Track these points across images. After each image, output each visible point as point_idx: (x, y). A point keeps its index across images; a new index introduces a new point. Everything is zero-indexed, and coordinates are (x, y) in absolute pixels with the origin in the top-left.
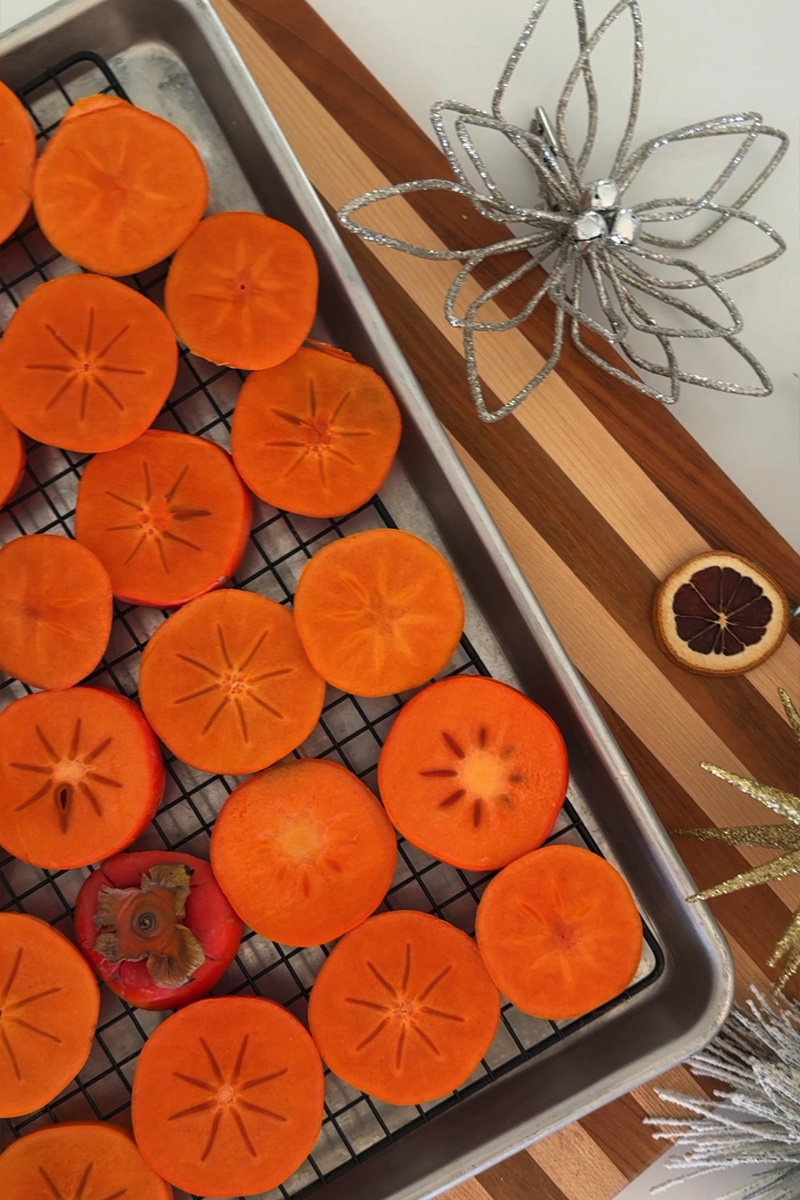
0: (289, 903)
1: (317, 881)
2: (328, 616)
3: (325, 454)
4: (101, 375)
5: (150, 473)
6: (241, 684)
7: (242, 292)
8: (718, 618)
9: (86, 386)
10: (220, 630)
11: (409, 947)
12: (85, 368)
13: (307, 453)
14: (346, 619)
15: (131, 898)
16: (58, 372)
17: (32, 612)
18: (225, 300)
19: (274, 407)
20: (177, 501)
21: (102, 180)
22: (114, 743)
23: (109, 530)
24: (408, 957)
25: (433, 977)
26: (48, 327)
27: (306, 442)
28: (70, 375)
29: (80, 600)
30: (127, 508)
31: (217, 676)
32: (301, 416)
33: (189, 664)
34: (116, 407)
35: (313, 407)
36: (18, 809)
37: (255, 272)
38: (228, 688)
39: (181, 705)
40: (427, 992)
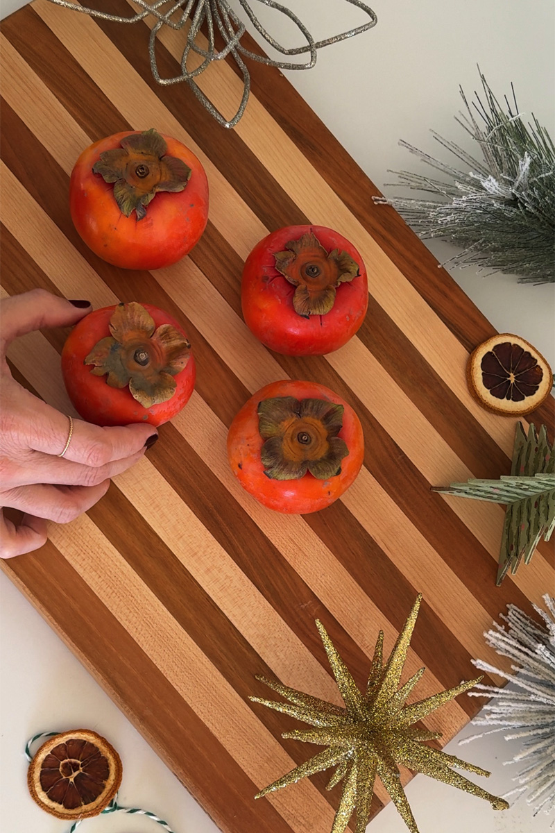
8: (509, 376)
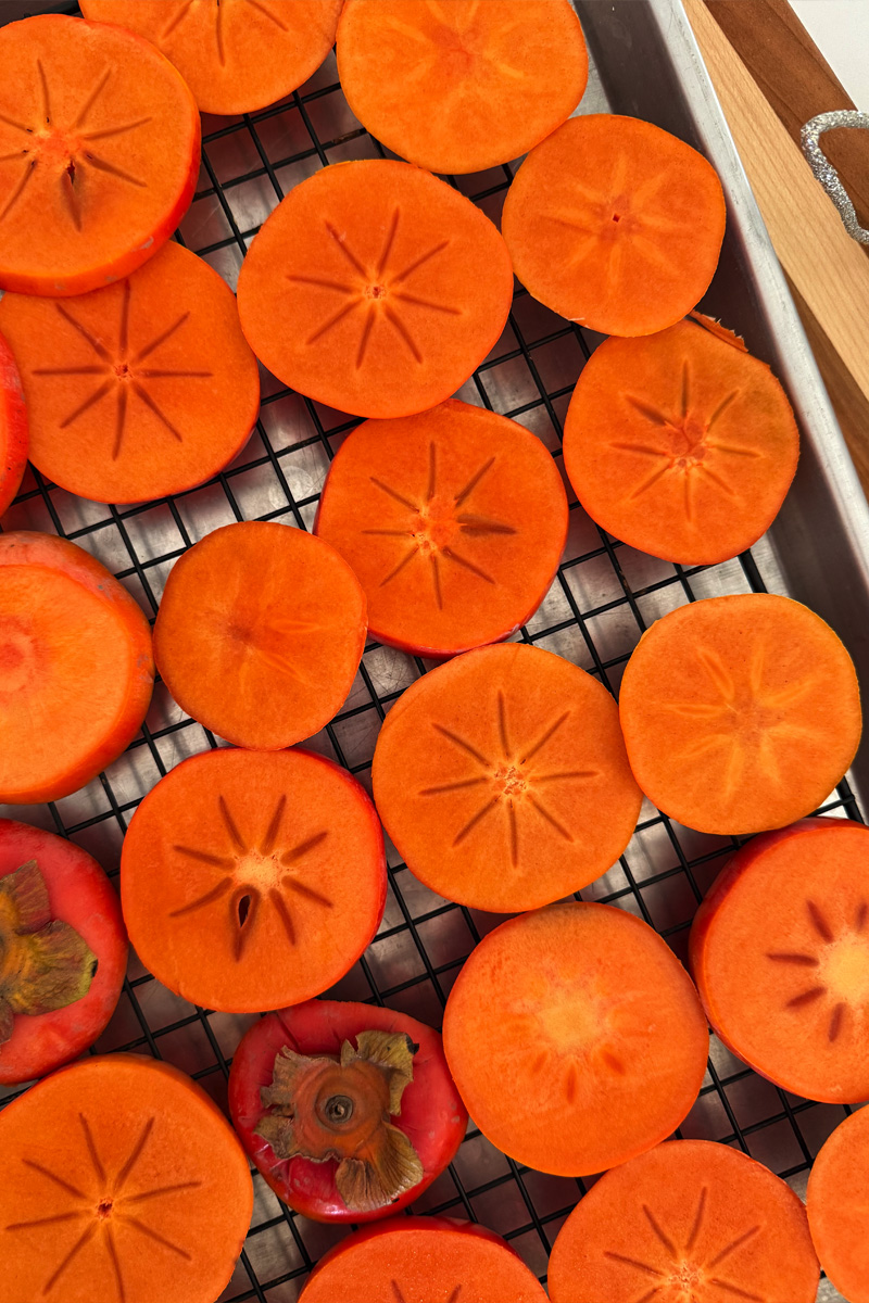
0: (544, 1109)
1: (587, 1083)
2: (670, 707)
3: (695, 472)
4: (396, 305)
5: (438, 462)
6: (521, 782)
7: (614, 226)
9: (372, 318)
10: (501, 700)
11: (704, 1191)
12: (374, 293)
13: (669, 466)
14: (695, 717)
15: (320, 1070)
16: (334, 292)
17: (242, 633)
18: (587, 232)
19: (631, 393)
20: (469, 507)
21: (441, 35)
22: (331, 841)
23: (367, 532)
24: (701, 1206)
25: (733, 1238)
26: (329, 226)
27: (669, 451)
28: (351, 298)
29: (317, 627)
30: (396, 505)
31: (488, 765)
32: (666, 413)
33: (449, 742)
34: (412, 358)
35: (685, 403)
36: (175, 915)
37: (637, 201)
38: (501, 785)
39: (429, 798)
40: (719, 1259)
